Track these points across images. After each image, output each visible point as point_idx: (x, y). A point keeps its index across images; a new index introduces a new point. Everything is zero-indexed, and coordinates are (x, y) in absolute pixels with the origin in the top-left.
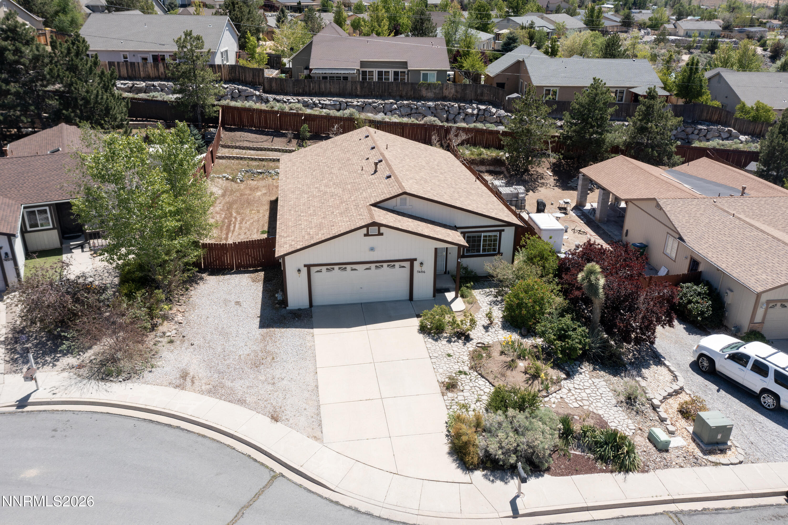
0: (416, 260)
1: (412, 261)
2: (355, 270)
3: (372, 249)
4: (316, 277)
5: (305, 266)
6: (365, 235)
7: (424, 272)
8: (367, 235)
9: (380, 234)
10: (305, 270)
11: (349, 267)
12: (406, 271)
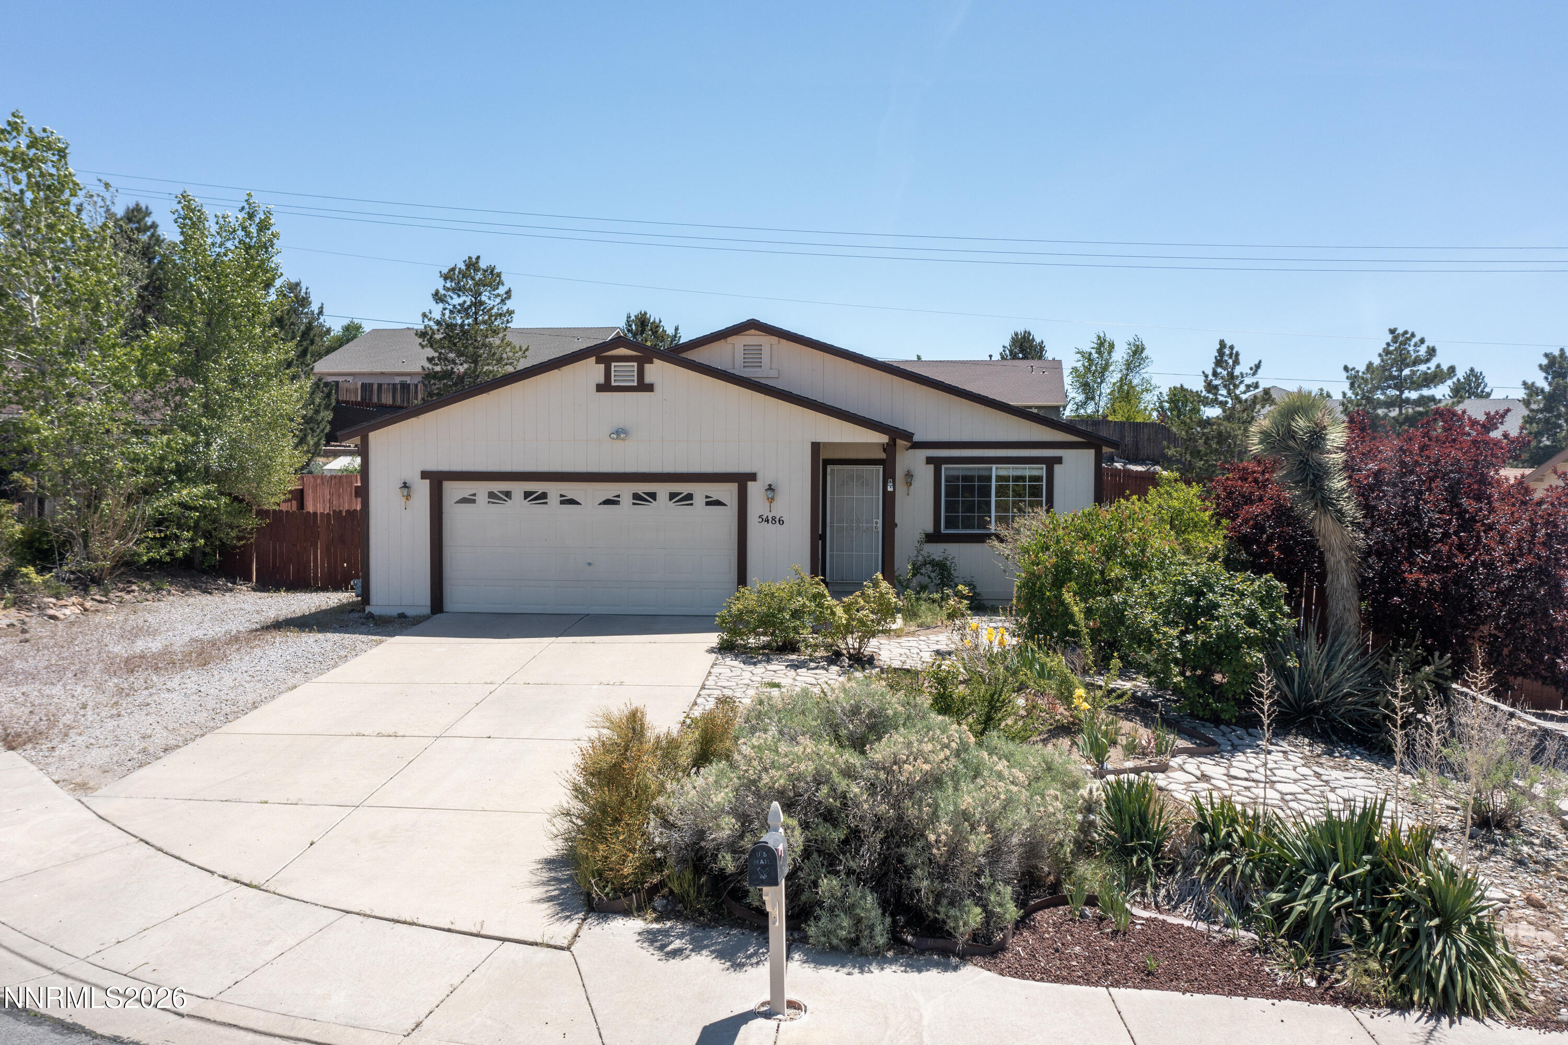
0: (753, 477)
1: (743, 480)
2: (572, 502)
3: (620, 433)
4: (455, 515)
5: (425, 475)
6: (600, 388)
7: (781, 522)
8: (605, 387)
9: (644, 387)
10: (423, 489)
11: (554, 490)
12: (729, 514)
